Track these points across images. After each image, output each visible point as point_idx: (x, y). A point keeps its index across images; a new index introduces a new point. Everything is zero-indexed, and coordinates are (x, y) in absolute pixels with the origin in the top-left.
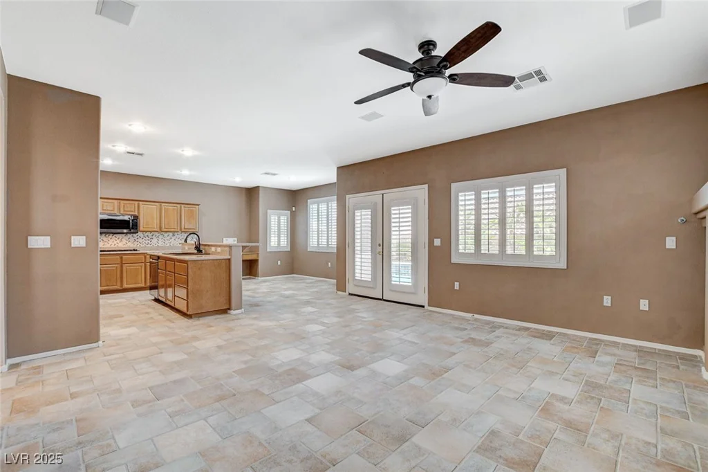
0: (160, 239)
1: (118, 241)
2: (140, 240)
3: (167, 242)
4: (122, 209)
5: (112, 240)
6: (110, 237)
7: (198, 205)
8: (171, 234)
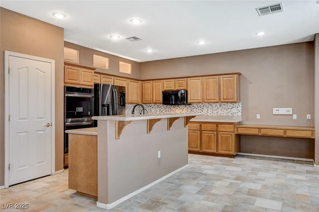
0: (209, 109)
1: (181, 111)
2: (195, 110)
3: (215, 112)
4: (177, 85)
5: (177, 110)
6: (177, 107)
7: (239, 74)
8: (218, 105)
